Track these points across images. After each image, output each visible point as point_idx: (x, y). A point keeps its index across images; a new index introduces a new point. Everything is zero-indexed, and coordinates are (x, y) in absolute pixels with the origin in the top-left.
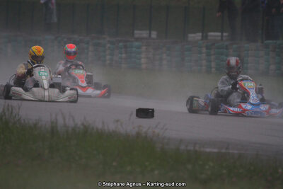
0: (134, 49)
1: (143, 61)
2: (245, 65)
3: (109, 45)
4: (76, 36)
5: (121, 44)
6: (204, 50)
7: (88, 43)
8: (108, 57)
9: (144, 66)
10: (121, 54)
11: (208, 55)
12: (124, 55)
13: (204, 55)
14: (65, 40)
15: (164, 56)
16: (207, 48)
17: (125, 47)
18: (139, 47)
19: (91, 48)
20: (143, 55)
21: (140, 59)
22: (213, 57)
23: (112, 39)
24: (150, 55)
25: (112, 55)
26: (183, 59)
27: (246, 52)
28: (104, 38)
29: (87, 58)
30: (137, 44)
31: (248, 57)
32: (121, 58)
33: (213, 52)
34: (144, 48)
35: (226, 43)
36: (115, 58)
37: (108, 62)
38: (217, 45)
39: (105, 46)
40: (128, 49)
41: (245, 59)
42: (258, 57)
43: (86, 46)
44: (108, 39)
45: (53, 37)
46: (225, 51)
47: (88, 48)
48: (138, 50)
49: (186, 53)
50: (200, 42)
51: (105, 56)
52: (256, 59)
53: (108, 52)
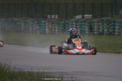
0: (42, 24)
1: (47, 29)
2: (93, 30)
3: (31, 23)
4: (16, 19)
5: (36, 22)
6: (74, 23)
7: (21, 22)
8: (31, 28)
9: (47, 32)
10: (36, 26)
11: (76, 25)
12: (38, 27)
13: (74, 26)
14: (11, 21)
15: (56, 27)
16: (76, 22)
17: (38, 23)
18: (45, 23)
19: (23, 24)
20: (47, 27)
21: (45, 29)
22: (78, 27)
23: (32, 20)
24: (50, 27)
25: (32, 27)
26: (65, 28)
27: (93, 24)
28: (29, 19)
29: (21, 29)
30: (43, 21)
31: (94, 26)
32: (36, 29)
33: (78, 24)
34: (47, 24)
35: (84, 20)
36: (34, 29)
37: (31, 31)
38: (80, 21)
39: (29, 23)
40: (40, 24)
41: (93, 27)
42: (99, 26)
43: (20, 23)
44: (31, 19)
45: (5, 20)
46: (84, 23)
47: (21, 25)
48: (44, 24)
49: (66, 25)
50: (72, 20)
51: (29, 28)
52: (98, 27)
53: (30, 26)
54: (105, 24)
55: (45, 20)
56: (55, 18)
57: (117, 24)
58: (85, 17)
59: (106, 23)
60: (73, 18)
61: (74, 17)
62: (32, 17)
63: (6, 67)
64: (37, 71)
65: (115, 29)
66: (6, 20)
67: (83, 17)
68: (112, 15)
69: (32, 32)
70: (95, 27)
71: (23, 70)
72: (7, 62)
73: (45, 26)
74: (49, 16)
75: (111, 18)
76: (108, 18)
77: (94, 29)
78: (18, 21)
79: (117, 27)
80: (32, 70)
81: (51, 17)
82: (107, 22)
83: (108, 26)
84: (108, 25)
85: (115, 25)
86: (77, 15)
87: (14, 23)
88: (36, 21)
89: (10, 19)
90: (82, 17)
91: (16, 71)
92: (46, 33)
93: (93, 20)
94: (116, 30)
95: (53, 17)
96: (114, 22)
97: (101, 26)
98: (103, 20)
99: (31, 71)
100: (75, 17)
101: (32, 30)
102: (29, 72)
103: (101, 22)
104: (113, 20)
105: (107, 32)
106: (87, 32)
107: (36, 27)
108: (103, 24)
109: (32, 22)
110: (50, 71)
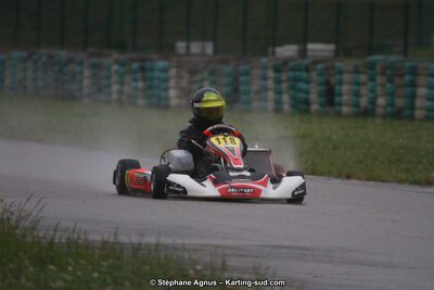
0: (157, 73)
1: (172, 93)
2: (337, 99)
3: (115, 67)
4: (63, 54)
5: (135, 66)
6: (271, 74)
7: (81, 63)
8: (115, 88)
9: (174, 102)
10: (136, 80)
11: (278, 82)
12: (140, 84)
13: (271, 81)
14: (44, 59)
15: (206, 85)
16: (277, 70)
17: (143, 69)
18: (165, 70)
19: (87, 72)
20: (172, 83)
21: (167, 89)
22: (284, 86)
23: (122, 57)
24: (184, 83)
25: (121, 83)
26: (236, 90)
27: (338, 77)
28: (109, 55)
29: (81, 89)
30: (161, 64)
31: (341, 83)
32: (136, 89)
33: (284, 77)
34: (173, 72)
35: (306, 62)
36: (127, 89)
37: (115, 96)
38: (291, 64)
39: (109, 69)
40: (148, 74)
41: (337, 88)
42: (358, 84)
43: (78, 69)
44: (116, 55)
45: (25, 54)
46: (304, 75)
47: (81, 73)
48: (162, 75)
49: (242, 79)
50: (264, 60)
51: (109, 86)
52: (355, 88)
53: (114, 78)
54: (380, 79)
55: (166, 58)
56: (203, 55)
57: (421, 80)
58: (309, 53)
59: (383, 74)
60: (266, 54)
61: (270, 50)
62: (122, 47)
63: (25, 224)
64: (135, 240)
65: (413, 96)
66: (29, 57)
67: (303, 53)
68: (406, 46)
69: (119, 101)
70: (345, 88)
71: (82, 236)
72: (29, 207)
73: (166, 80)
74: (181, 46)
75: (401, 58)
76: (392, 58)
77: (341, 95)
78: (71, 61)
79: (422, 91)
80: (116, 235)
81: (188, 48)
82: (389, 72)
83: (389, 85)
84: (391, 81)
85: (414, 85)
86: (281, 45)
87: (56, 68)
88: (135, 60)
89: (42, 51)
90: (299, 51)
91: (61, 238)
92: (167, 107)
93: (338, 65)
94: (419, 102)
95: (195, 48)
96: (414, 72)
97: (364, 84)
98: (372, 66)
99: (111, 240)
100: (274, 53)
101: (120, 92)
102: (105, 243)
103: (365, 73)
104: (408, 64)
105: (385, 107)
106: (314, 107)
107: (134, 84)
108: (372, 79)
109: (122, 64)
110: (179, 241)
